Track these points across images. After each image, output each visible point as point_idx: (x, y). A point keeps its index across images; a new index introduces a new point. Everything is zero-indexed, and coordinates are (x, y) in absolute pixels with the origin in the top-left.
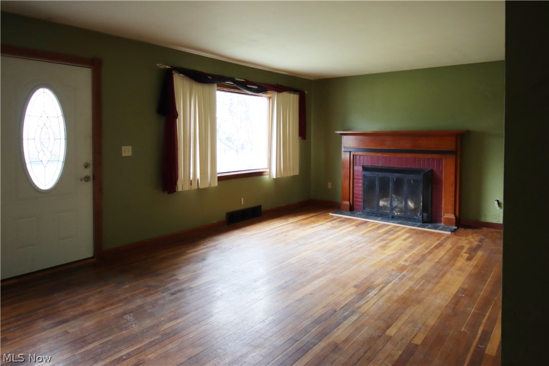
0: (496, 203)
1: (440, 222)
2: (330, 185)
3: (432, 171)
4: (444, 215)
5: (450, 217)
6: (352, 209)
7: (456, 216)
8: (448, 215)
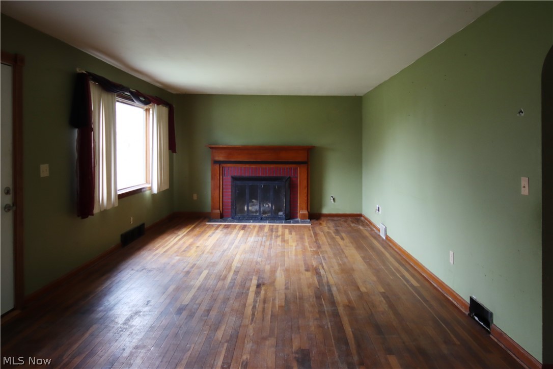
0: (332, 198)
1: (297, 218)
2: (195, 197)
3: (290, 178)
4: (300, 212)
5: (304, 213)
6: (222, 217)
7: (308, 212)
8: (302, 211)
